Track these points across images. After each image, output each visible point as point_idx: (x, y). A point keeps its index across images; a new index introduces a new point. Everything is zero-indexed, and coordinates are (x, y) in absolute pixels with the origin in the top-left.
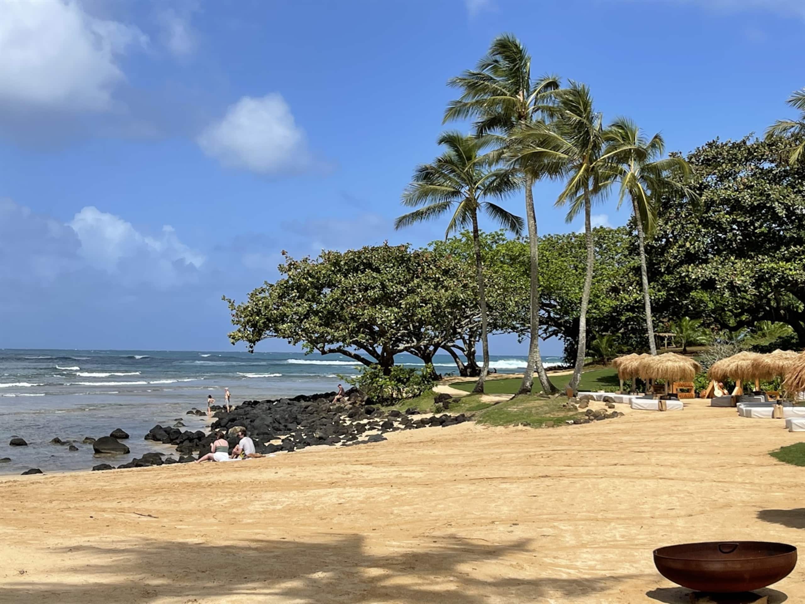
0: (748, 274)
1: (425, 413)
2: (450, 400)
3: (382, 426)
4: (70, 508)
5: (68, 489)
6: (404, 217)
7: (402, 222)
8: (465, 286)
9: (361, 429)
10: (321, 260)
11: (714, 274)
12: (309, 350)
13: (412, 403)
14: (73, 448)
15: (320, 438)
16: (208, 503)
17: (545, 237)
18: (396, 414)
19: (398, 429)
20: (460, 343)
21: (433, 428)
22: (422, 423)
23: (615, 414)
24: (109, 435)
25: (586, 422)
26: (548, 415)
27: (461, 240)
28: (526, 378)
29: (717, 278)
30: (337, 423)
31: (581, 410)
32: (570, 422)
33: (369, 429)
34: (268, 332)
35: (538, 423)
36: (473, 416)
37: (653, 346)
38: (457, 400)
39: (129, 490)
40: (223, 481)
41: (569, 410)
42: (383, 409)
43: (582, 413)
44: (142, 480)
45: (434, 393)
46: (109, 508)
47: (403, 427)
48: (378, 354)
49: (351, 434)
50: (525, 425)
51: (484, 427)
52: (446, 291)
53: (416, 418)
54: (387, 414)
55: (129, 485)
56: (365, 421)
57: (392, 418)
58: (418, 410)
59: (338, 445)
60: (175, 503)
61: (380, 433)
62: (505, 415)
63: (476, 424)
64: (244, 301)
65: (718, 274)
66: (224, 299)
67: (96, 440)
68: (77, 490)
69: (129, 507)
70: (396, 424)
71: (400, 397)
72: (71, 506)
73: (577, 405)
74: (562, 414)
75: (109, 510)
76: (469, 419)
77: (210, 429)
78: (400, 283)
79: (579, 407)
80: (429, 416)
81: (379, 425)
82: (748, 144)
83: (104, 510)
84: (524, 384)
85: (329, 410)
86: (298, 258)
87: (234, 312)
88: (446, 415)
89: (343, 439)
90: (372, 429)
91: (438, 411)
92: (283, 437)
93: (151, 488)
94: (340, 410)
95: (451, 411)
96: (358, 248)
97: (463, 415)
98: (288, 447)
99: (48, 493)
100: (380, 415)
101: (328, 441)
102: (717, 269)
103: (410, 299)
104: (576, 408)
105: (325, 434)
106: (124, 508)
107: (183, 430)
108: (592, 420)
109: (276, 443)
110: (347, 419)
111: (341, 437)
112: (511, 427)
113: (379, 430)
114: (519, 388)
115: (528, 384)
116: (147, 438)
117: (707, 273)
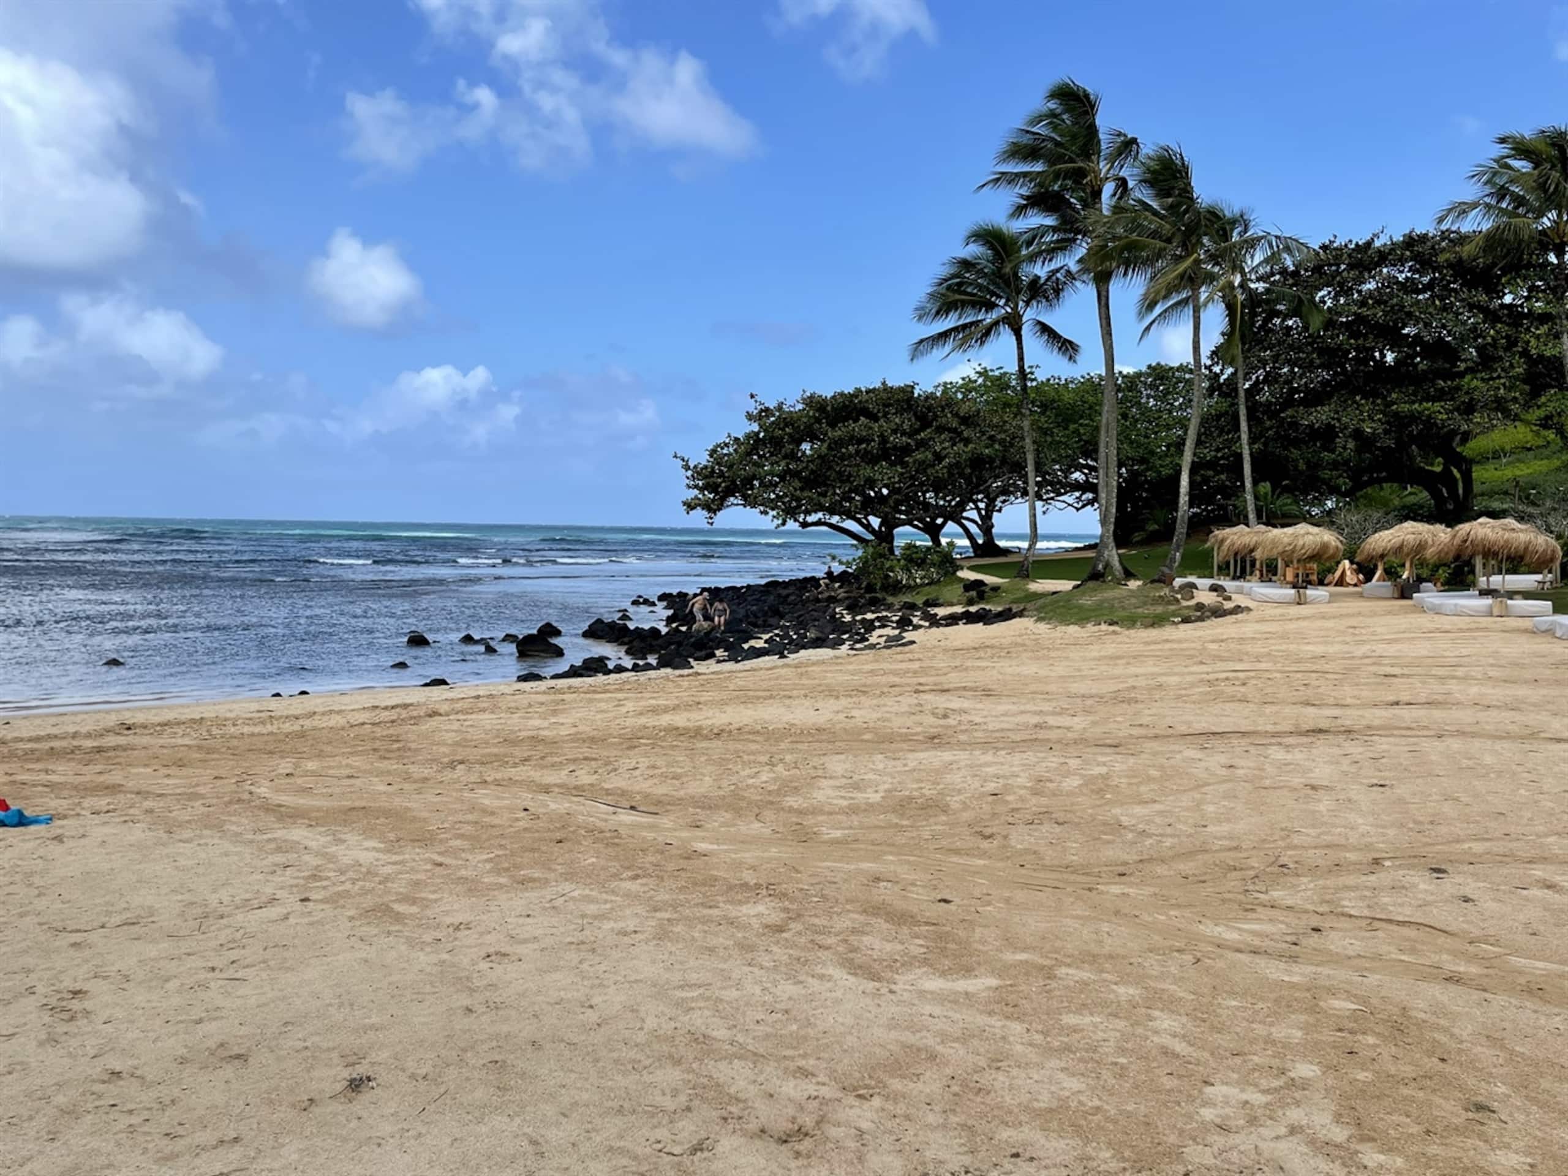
0: (1380, 420)
1: (952, 605)
2: (987, 589)
3: (897, 622)
4: (486, 782)
5: (483, 736)
6: (922, 341)
7: (923, 346)
8: (991, 438)
9: (870, 626)
10: (800, 407)
11: (1333, 419)
12: (780, 522)
13: (931, 592)
14: (490, 650)
15: (818, 639)
16: (734, 779)
17: (1083, 377)
18: (912, 607)
19: (921, 626)
20: (973, 514)
21: (969, 626)
22: (952, 620)
23: (1237, 610)
24: (535, 632)
25: (1201, 619)
26: (1140, 610)
27: (976, 381)
28: (1097, 559)
29: (1337, 425)
30: (833, 616)
31: (1185, 603)
32: (1176, 620)
33: (880, 627)
34: (732, 499)
35: (1130, 622)
36: (1024, 609)
37: (1252, 516)
38: (996, 589)
39: (584, 741)
40: (737, 726)
41: (1169, 603)
42: (890, 599)
43: (1188, 607)
44: (599, 716)
45: (961, 580)
46: (555, 785)
47: (927, 624)
48: (874, 529)
49: (858, 634)
50: (1110, 624)
51: (1048, 626)
52: (966, 445)
53: (941, 612)
54: (897, 607)
55: (581, 728)
56: (870, 616)
57: (908, 612)
58: (941, 601)
59: (845, 648)
60: (673, 778)
61: (897, 632)
62: (1076, 610)
63: (1036, 621)
64: (702, 459)
65: (1339, 420)
66: (676, 456)
67: (521, 637)
68: (498, 737)
69: (592, 785)
70: (915, 620)
71: (912, 583)
72: (488, 779)
73: (1179, 596)
74: (1159, 609)
75: (557, 790)
76: (1020, 614)
77: (664, 623)
78: (904, 434)
79: (1183, 598)
80: (959, 609)
81: (892, 622)
82: (1377, 244)
83: (546, 789)
84: (1095, 567)
85: (818, 600)
86: (772, 405)
87: (689, 473)
88: (984, 609)
89: (847, 640)
90: (883, 626)
91: (971, 602)
92: (766, 637)
93: (620, 736)
94: (832, 600)
95: (988, 603)
96: (849, 389)
97: (1010, 609)
98: (777, 649)
99: (450, 742)
100: (889, 607)
101: (829, 643)
102: (1337, 412)
103: (918, 455)
104: (1177, 601)
105: (821, 632)
106: (583, 785)
107: (631, 626)
108: (1208, 617)
109: (759, 644)
110: (844, 612)
111: (845, 637)
112: (1090, 628)
113: (893, 628)
114: (1087, 571)
115: (1100, 567)
116: (586, 635)
117: (1324, 417)
